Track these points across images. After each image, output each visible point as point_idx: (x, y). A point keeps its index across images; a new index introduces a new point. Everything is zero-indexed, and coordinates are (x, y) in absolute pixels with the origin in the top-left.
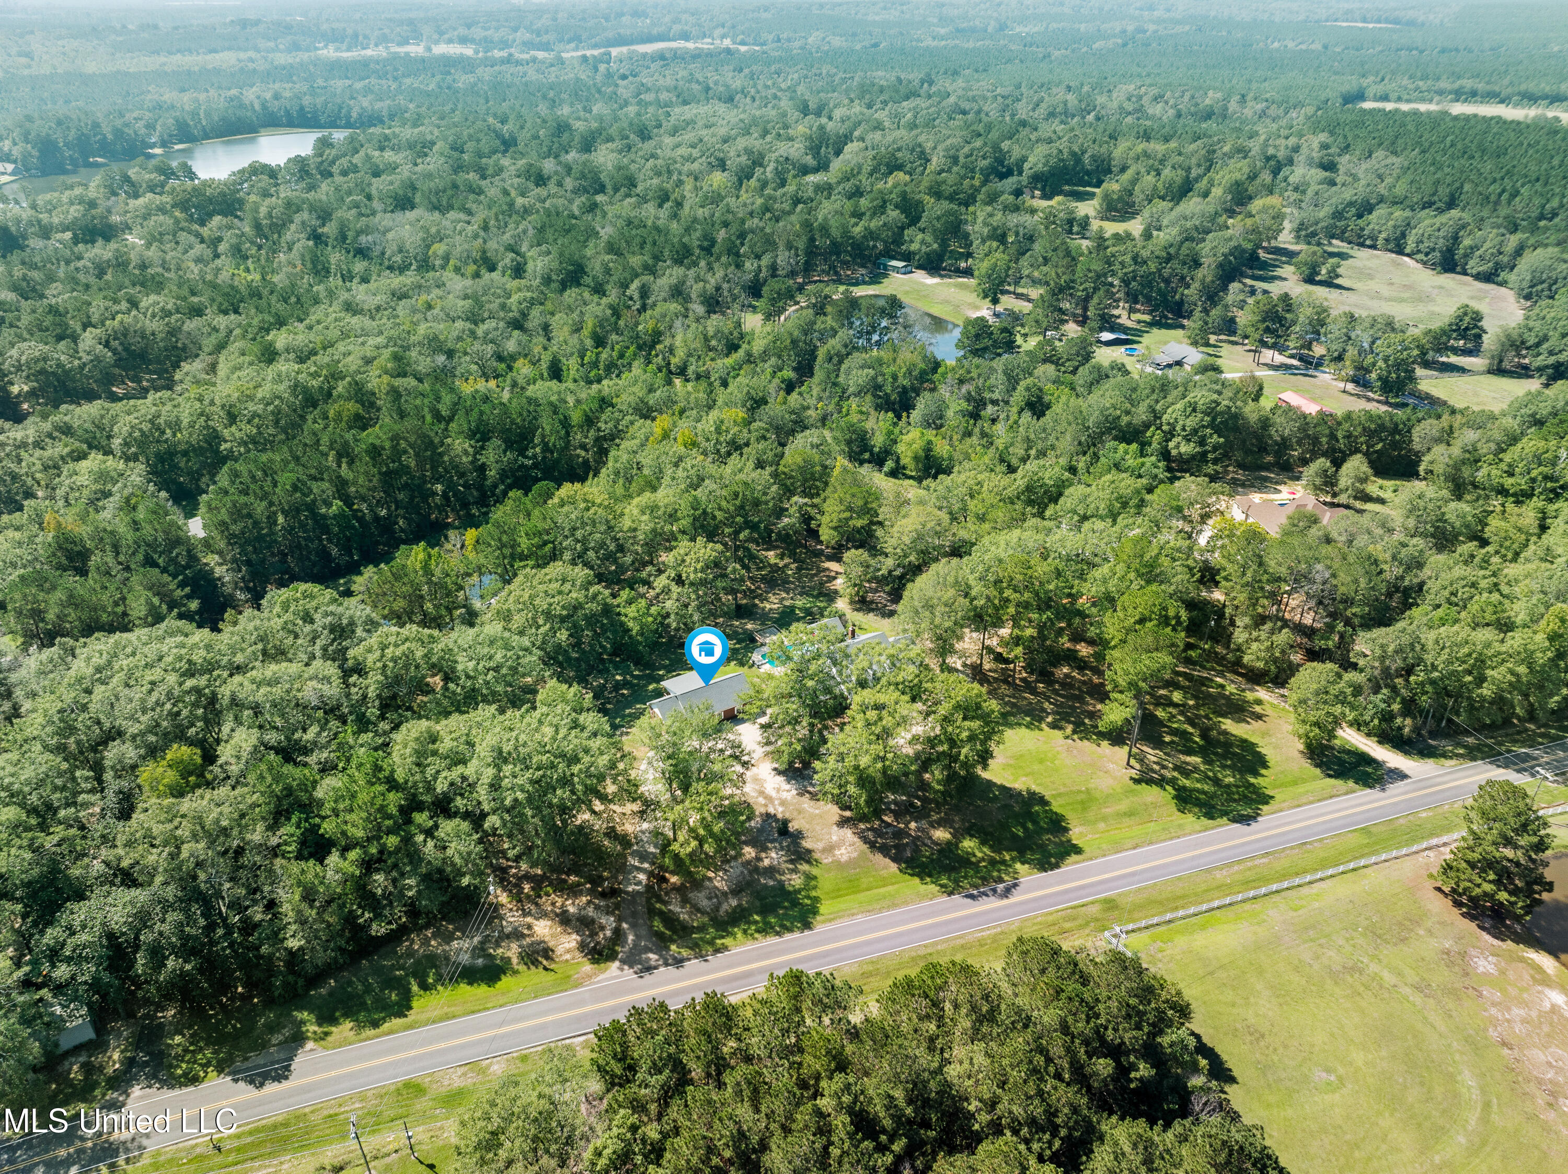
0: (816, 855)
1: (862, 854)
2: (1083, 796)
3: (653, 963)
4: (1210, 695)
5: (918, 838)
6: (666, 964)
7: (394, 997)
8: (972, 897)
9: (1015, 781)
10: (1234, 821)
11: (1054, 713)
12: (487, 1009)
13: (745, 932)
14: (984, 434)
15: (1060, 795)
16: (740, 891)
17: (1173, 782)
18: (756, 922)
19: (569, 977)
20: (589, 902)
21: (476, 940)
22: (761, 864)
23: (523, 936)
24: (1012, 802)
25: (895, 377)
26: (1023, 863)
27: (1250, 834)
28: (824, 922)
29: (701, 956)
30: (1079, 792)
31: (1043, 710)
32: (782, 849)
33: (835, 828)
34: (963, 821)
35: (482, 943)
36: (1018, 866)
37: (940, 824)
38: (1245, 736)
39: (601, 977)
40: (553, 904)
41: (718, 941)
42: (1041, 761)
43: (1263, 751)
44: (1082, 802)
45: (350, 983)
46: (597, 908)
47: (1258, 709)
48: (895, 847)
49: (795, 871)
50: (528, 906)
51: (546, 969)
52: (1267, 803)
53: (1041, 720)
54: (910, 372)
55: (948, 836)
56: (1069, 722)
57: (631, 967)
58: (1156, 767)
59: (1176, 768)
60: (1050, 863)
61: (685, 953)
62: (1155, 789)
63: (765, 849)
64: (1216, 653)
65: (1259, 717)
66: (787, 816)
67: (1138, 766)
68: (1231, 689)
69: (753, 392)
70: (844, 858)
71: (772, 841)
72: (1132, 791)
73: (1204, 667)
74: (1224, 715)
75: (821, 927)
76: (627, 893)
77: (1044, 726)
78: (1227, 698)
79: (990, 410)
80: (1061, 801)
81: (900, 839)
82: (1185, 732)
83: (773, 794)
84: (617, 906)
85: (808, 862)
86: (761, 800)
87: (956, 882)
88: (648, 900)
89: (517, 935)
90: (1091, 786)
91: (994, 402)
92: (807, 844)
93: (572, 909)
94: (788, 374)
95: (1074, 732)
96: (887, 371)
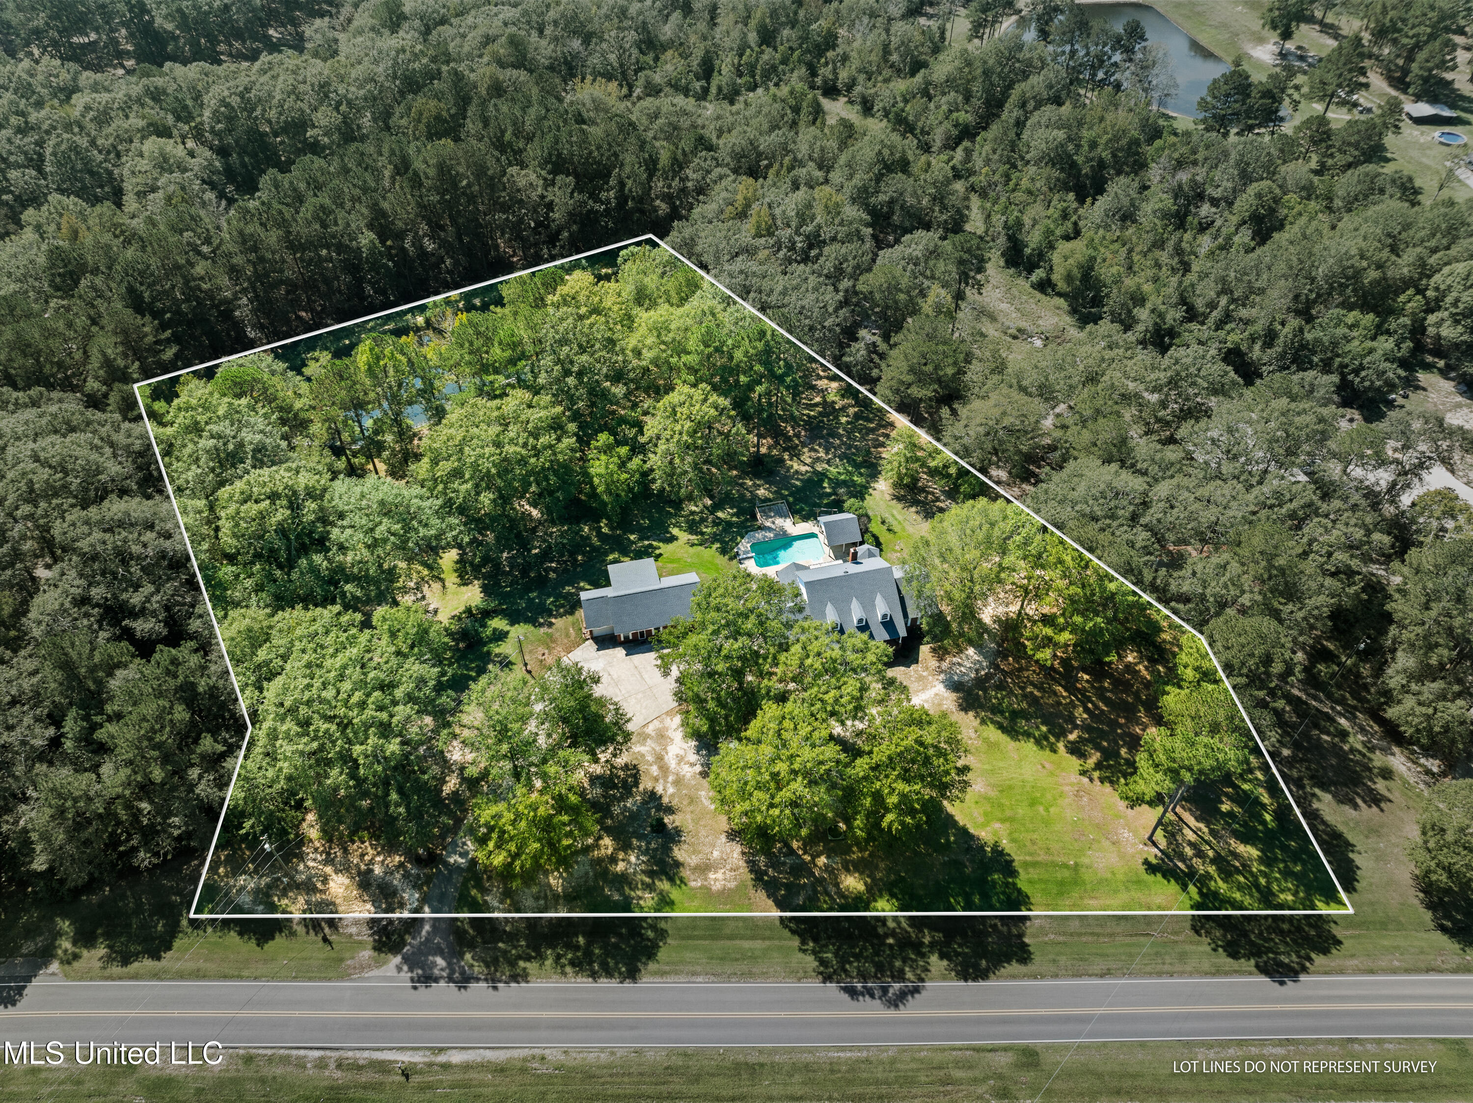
0: (685, 873)
1: (741, 887)
2: (1066, 873)
3: (436, 972)
4: (1318, 745)
5: (821, 881)
6: (450, 979)
7: (160, 927)
8: (852, 993)
9: (984, 825)
10: (1264, 970)
11: (1086, 728)
12: (240, 977)
13: (558, 957)
14: (1179, 251)
15: (1035, 864)
16: (575, 898)
17: (1203, 881)
18: (577, 948)
19: (342, 960)
20: (401, 865)
21: (263, 882)
22: (612, 868)
23: (315, 890)
24: (965, 859)
25: (1093, 145)
26: (942, 957)
27: (1277, 1001)
28: (655, 973)
29: (493, 980)
30: (1065, 866)
31: (1071, 719)
32: (646, 853)
33: (723, 838)
34: (889, 870)
35: (269, 886)
36: (934, 959)
37: (859, 867)
38: (1341, 828)
39: (375, 973)
40: (362, 855)
41: (522, 964)
42: (1033, 803)
43: (1358, 859)
44: (1062, 883)
45: (123, 897)
46: (406, 876)
47: (1380, 785)
48: (788, 887)
49: (650, 888)
50: (337, 851)
51: (325, 940)
52: (1325, 951)
53: (1061, 734)
54: (1116, 138)
55: (861, 887)
56: (1098, 747)
57: (411, 970)
58: (1188, 851)
59: (1218, 860)
60: (976, 966)
61: (478, 969)
62: (1173, 887)
63: (626, 847)
64: (1358, 675)
65: (1376, 800)
66: (675, 803)
67: (1163, 843)
68: (1356, 741)
69: (886, 152)
70: (717, 887)
71: (640, 837)
72: (1139, 882)
73: (1329, 696)
74: (1324, 787)
75: (647, 982)
76: (446, 864)
77: (1061, 746)
78: (1342, 756)
79: (1206, 209)
80: (1034, 874)
81: (798, 877)
82: (1257, 802)
83: (672, 764)
84: (429, 880)
85: (671, 880)
86: (655, 770)
87: (843, 961)
88: (465, 884)
89: (308, 887)
90: (1085, 861)
91: (1215, 202)
92: (679, 853)
93: (378, 870)
94: (965, 117)
95: (1098, 766)
96: (1086, 134)
